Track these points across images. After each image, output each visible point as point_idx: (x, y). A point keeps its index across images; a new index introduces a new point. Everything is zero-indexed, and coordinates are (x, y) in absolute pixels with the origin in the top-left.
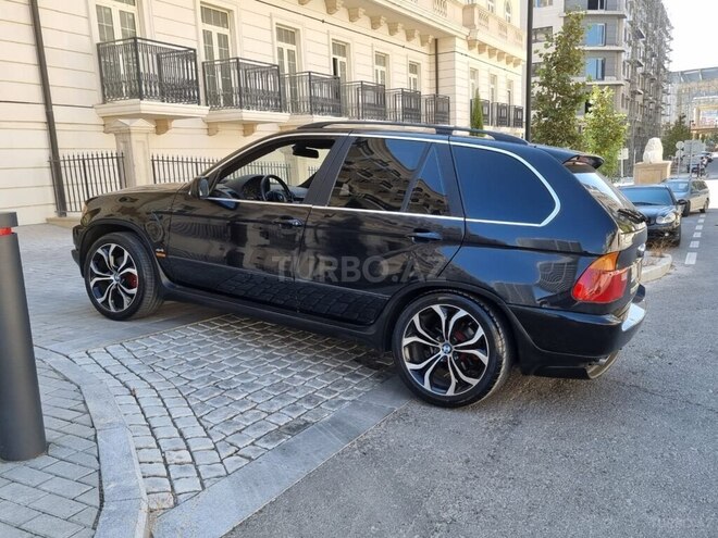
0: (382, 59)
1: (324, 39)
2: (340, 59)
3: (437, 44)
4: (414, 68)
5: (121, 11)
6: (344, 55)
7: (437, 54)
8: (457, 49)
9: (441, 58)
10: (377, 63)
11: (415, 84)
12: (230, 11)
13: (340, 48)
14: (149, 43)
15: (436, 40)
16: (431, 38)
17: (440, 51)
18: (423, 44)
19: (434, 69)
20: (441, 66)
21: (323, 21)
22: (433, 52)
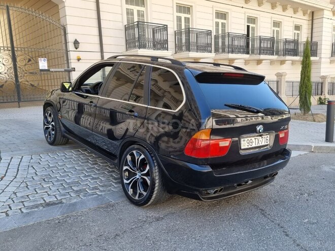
0: (277, 24)
1: (243, 16)
2: (251, 25)
3: (313, 14)
4: (297, 28)
5: (138, 10)
6: (254, 23)
7: (312, 20)
8: (324, 16)
9: (315, 21)
10: (274, 26)
11: (298, 36)
12: (191, 6)
13: (252, 20)
14: (149, 24)
15: (313, 13)
16: (309, 11)
17: (314, 18)
18: (304, 14)
19: (311, 28)
20: (315, 26)
21: (242, 7)
22: (311, 19)
